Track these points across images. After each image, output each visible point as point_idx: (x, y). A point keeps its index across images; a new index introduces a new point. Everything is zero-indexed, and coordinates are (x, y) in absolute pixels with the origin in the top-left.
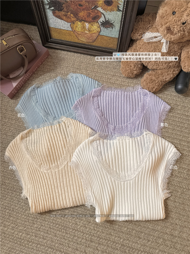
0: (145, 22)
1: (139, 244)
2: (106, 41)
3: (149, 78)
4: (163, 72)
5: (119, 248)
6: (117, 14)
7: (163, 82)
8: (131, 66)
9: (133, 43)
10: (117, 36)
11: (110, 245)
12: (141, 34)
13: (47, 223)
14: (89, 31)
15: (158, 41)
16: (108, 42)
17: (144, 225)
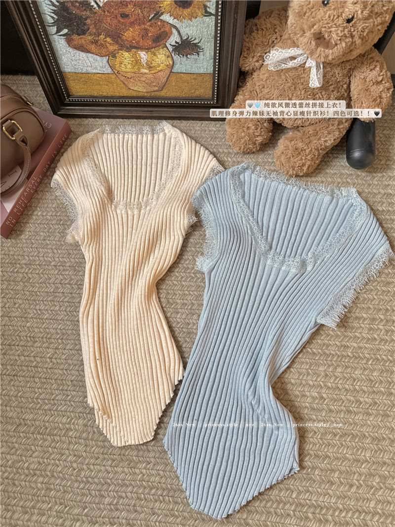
0: (265, 30)
1: (331, 497)
2: (188, 83)
3: (290, 147)
4: (318, 129)
5: (291, 512)
6: (204, 23)
7: (321, 149)
8: (248, 127)
9: (245, 79)
10: (211, 70)
11: (272, 510)
12: (259, 56)
13: (130, 489)
14: (150, 68)
15: (299, 66)
16: (192, 86)
17: (334, 454)
